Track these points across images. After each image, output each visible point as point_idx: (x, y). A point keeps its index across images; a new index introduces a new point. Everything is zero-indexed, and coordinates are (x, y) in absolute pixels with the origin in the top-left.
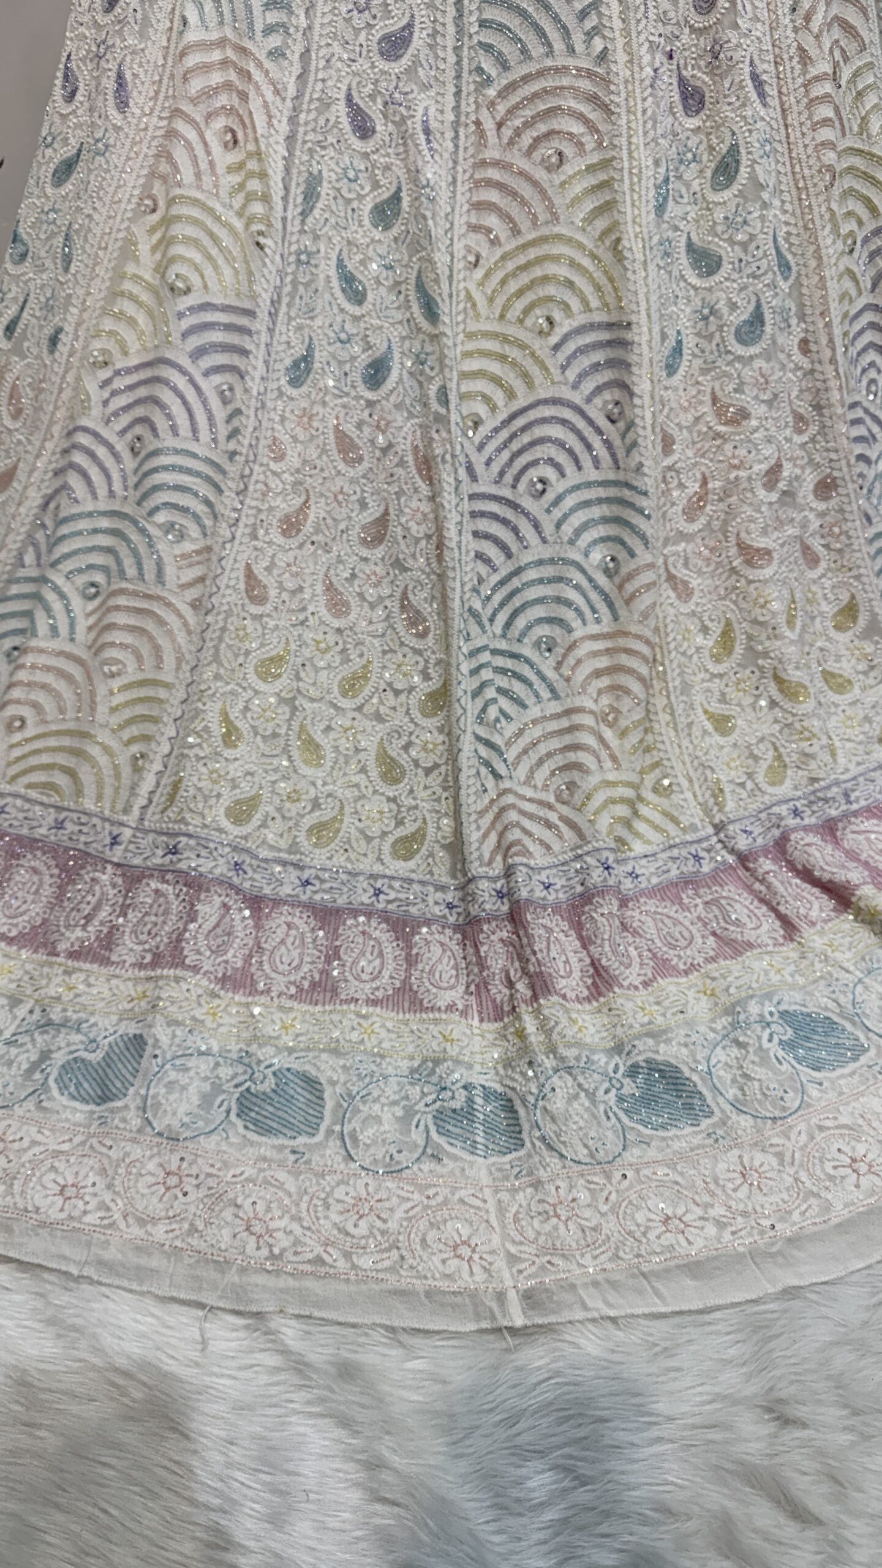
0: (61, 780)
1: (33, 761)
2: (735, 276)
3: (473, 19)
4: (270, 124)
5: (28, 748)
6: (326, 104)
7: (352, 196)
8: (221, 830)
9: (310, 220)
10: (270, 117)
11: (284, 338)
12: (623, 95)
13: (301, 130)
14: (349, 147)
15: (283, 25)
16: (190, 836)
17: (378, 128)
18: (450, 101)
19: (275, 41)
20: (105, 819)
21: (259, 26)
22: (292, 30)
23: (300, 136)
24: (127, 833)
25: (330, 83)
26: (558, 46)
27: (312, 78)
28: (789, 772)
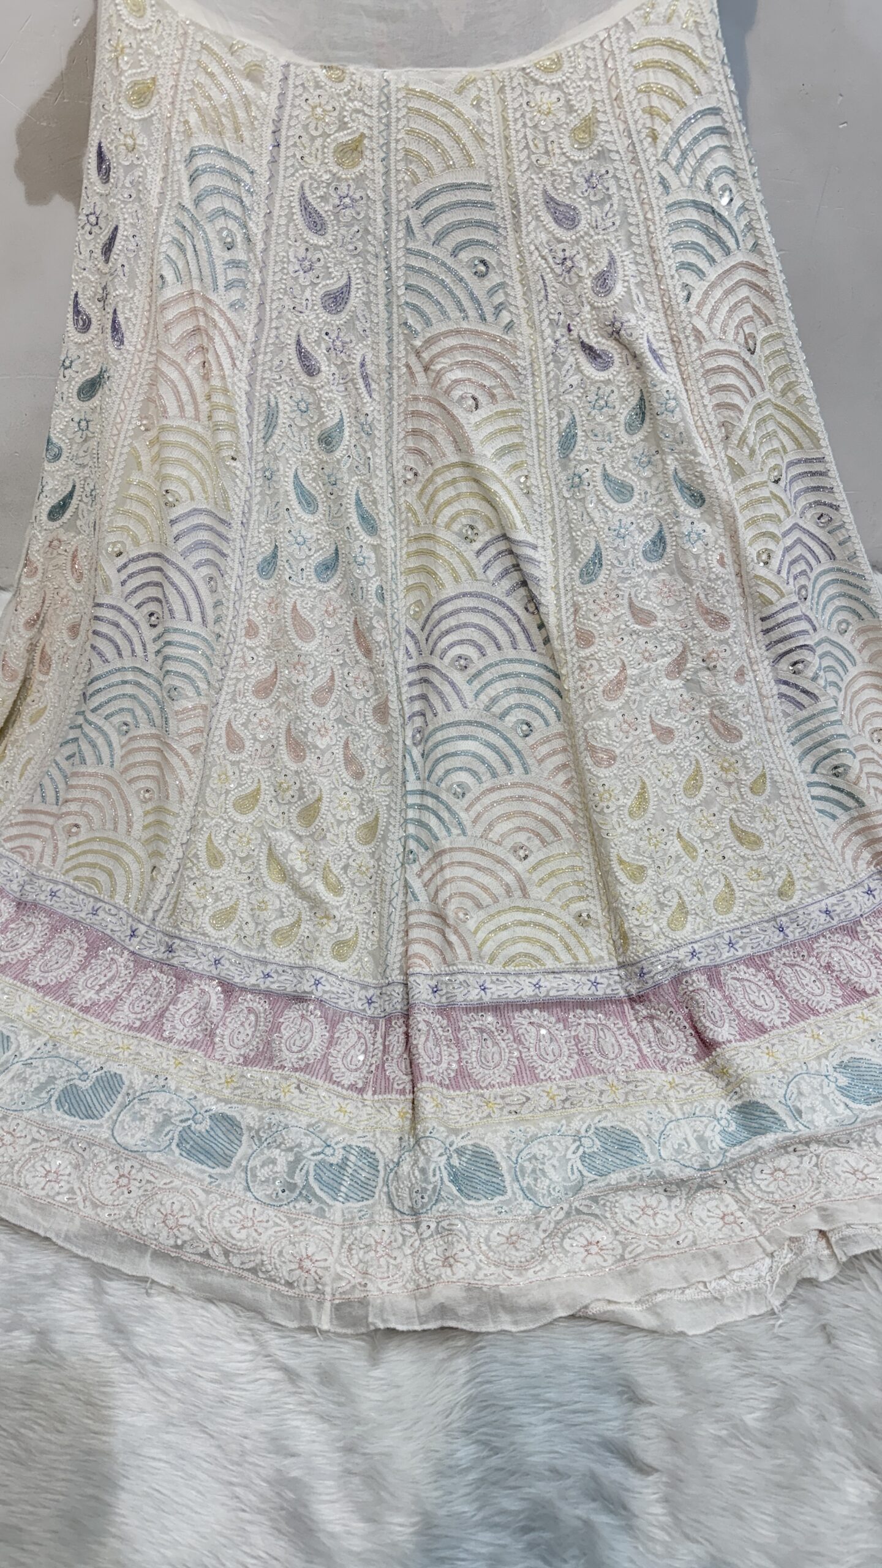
0: (102, 877)
1: (82, 859)
2: (642, 505)
3: (401, 283)
4: (234, 365)
5: (80, 849)
6: (281, 348)
7: (304, 424)
8: (204, 934)
9: (270, 443)
10: (233, 359)
11: (256, 540)
12: (528, 360)
13: (260, 368)
14: (300, 384)
15: (241, 281)
16: (181, 939)
17: (323, 368)
18: (384, 347)
19: (235, 295)
20: (129, 915)
21: (221, 282)
22: (249, 286)
23: (259, 374)
24: (142, 929)
25: (282, 331)
26: (472, 313)
27: (267, 327)
28: (690, 918)
